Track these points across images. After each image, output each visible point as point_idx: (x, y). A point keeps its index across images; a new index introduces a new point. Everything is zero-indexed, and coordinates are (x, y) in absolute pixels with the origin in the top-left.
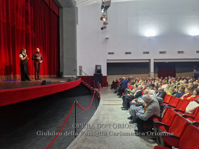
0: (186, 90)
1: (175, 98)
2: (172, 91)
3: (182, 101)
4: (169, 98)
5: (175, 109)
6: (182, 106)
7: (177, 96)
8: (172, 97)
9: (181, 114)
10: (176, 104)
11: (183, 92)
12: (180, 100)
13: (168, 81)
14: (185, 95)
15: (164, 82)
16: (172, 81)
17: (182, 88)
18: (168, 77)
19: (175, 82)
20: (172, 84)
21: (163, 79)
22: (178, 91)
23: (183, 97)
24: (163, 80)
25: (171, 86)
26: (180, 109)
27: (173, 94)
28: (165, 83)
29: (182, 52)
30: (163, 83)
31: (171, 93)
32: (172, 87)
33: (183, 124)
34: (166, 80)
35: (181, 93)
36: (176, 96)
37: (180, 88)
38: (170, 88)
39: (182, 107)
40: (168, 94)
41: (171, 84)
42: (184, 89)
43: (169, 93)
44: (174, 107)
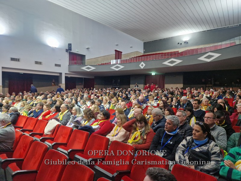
0: (45, 107)
1: (31, 118)
2: (28, 110)
3: (41, 121)
4: (24, 120)
5: (31, 133)
6: (40, 127)
7: (35, 116)
8: (28, 118)
9: (39, 138)
10: (33, 126)
11: (42, 110)
12: (38, 120)
13: (23, 98)
14: (43, 114)
15: (18, 99)
16: (28, 98)
17: (40, 105)
18: (23, 93)
19: (32, 98)
20: (29, 101)
21: (16, 95)
22: (36, 109)
23: (41, 116)
24: (16, 97)
25: (26, 103)
26: (38, 132)
27: (30, 114)
28: (19, 101)
29: (40, 63)
30: (16, 101)
31: (27, 113)
32: (28, 105)
33: (41, 151)
34: (20, 97)
35: (39, 112)
36: (33, 116)
37: (38, 106)
38: (26, 106)
39: (39, 129)
40: (22, 115)
41: (27, 102)
42: (43, 106)
43: (24, 113)
44: (30, 131)
